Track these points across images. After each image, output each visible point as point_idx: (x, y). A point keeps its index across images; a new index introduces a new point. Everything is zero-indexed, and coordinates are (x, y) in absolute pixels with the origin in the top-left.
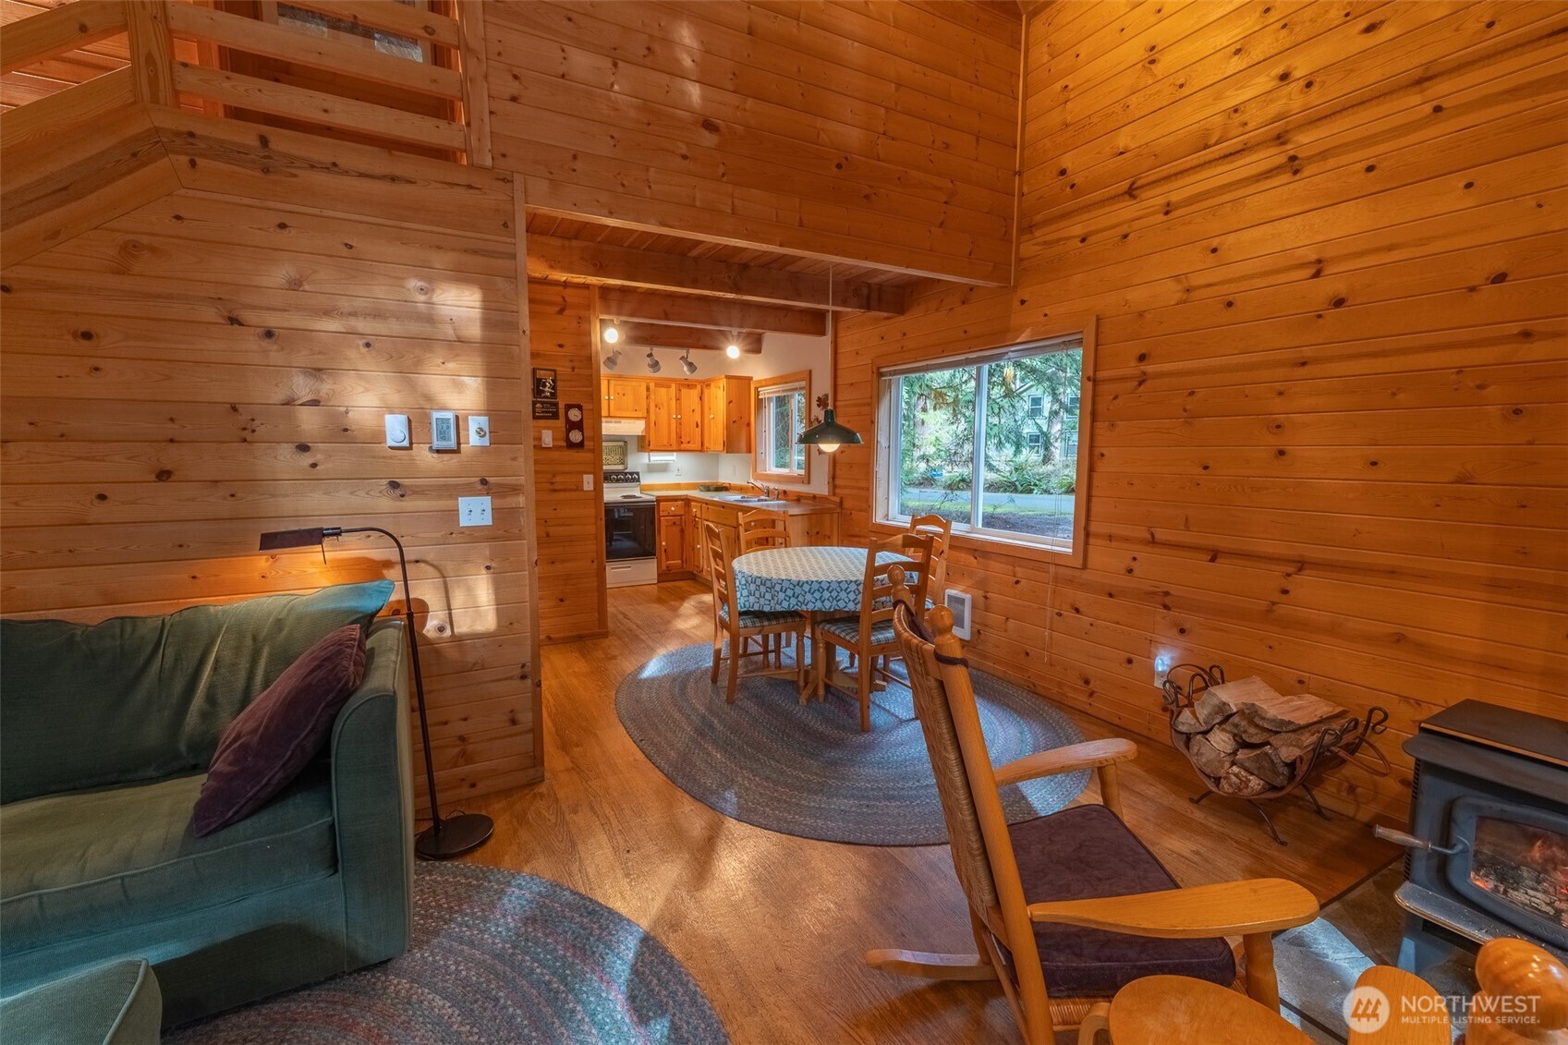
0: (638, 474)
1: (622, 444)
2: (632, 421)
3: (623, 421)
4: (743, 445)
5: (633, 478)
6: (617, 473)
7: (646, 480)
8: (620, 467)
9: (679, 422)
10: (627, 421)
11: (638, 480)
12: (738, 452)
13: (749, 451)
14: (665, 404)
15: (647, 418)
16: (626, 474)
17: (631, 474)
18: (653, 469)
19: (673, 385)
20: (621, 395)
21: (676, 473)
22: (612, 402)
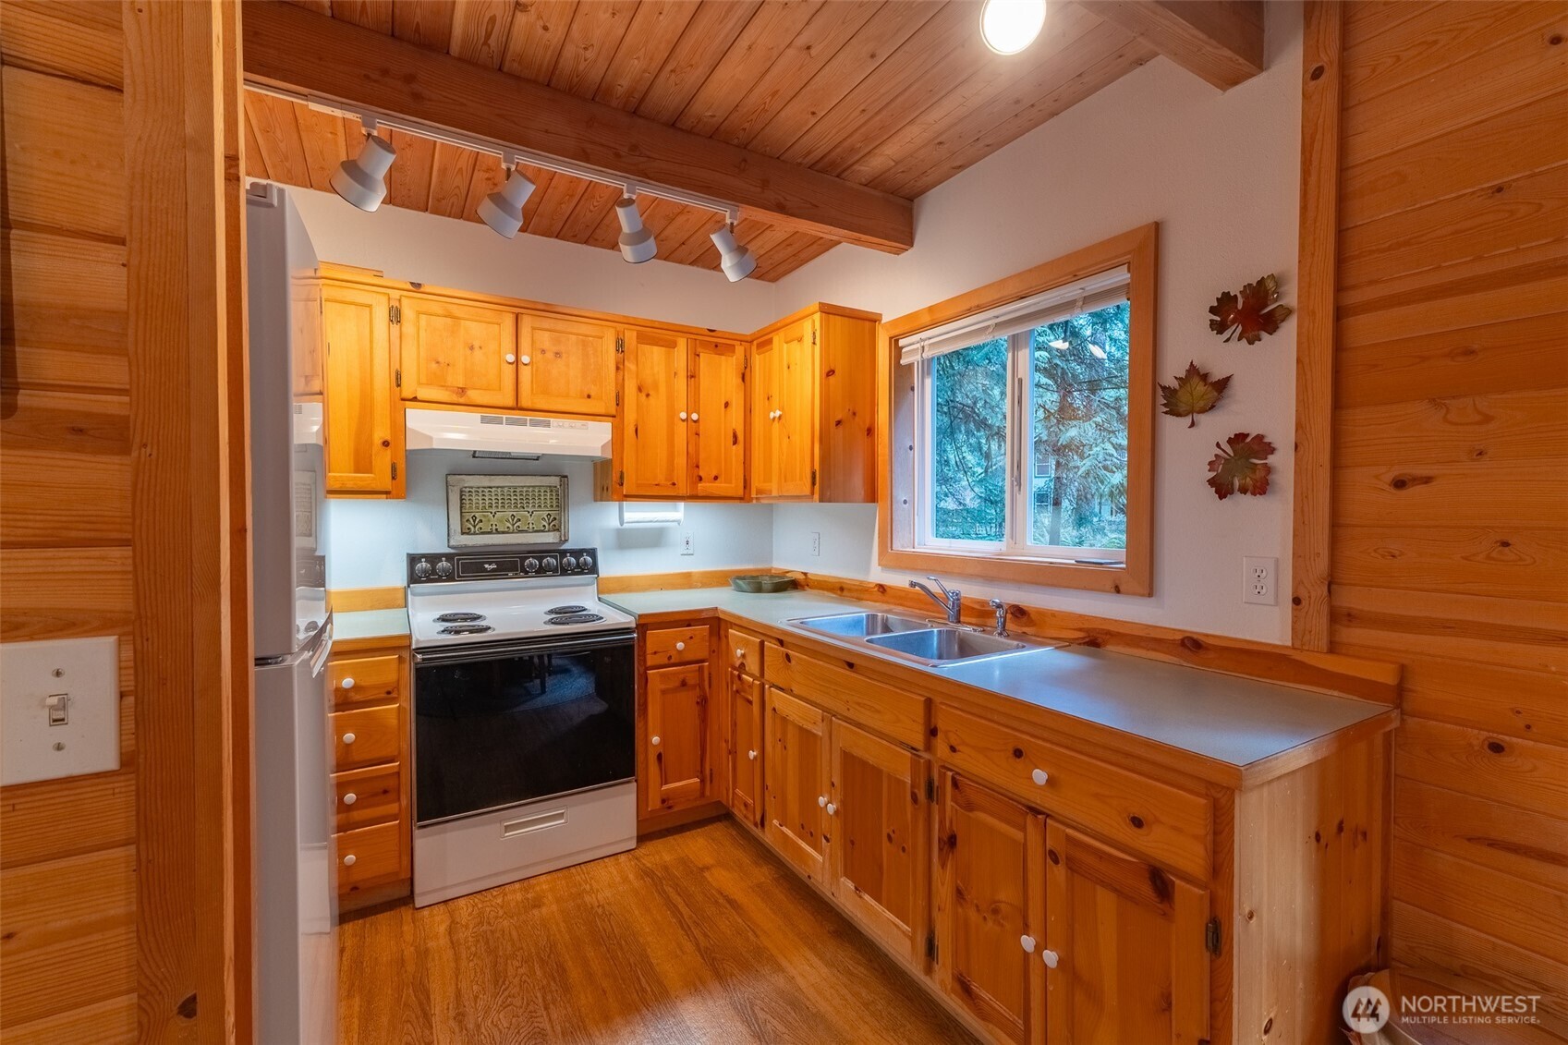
0: (592, 553)
1: (554, 481)
2: (578, 423)
3: (554, 421)
4: (858, 482)
5: (580, 563)
6: (541, 552)
7: (611, 566)
8: (549, 538)
9: (695, 430)
10: (567, 422)
11: (593, 569)
12: (846, 498)
13: (872, 497)
14: (663, 388)
15: (616, 416)
16: (564, 553)
17: (577, 553)
18: (628, 540)
19: (682, 343)
20: (550, 355)
21: (682, 549)
22: (526, 374)
